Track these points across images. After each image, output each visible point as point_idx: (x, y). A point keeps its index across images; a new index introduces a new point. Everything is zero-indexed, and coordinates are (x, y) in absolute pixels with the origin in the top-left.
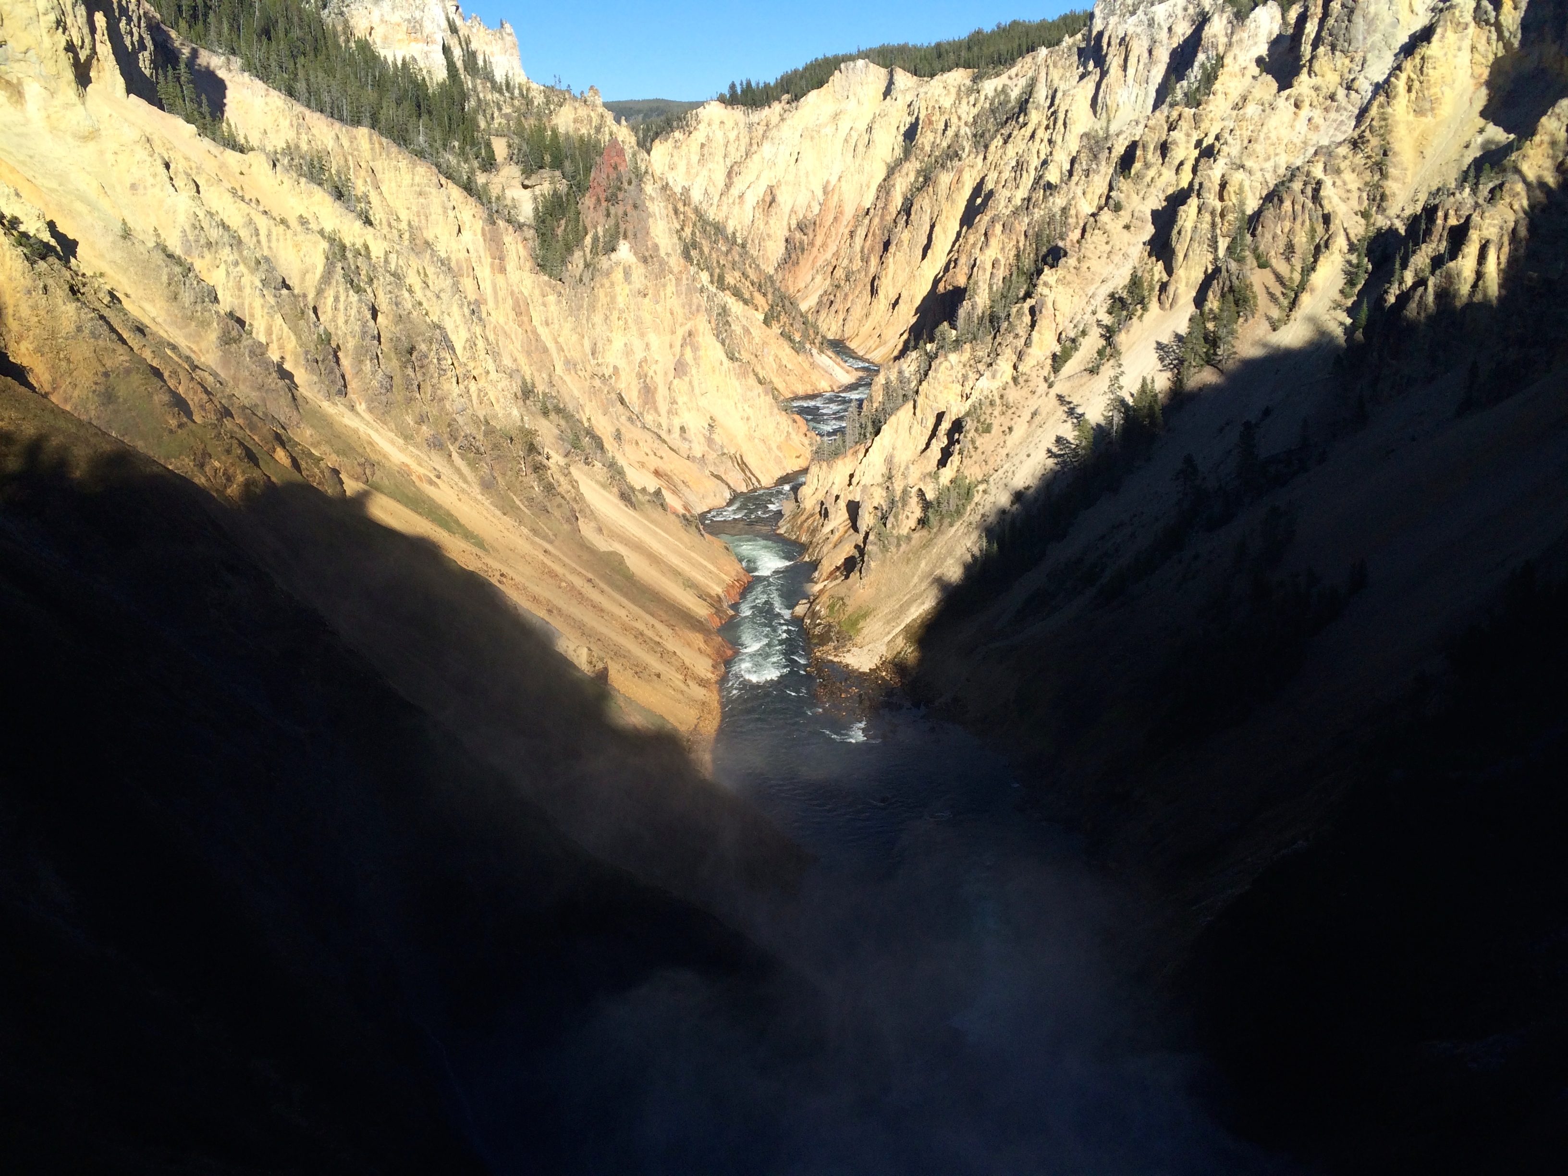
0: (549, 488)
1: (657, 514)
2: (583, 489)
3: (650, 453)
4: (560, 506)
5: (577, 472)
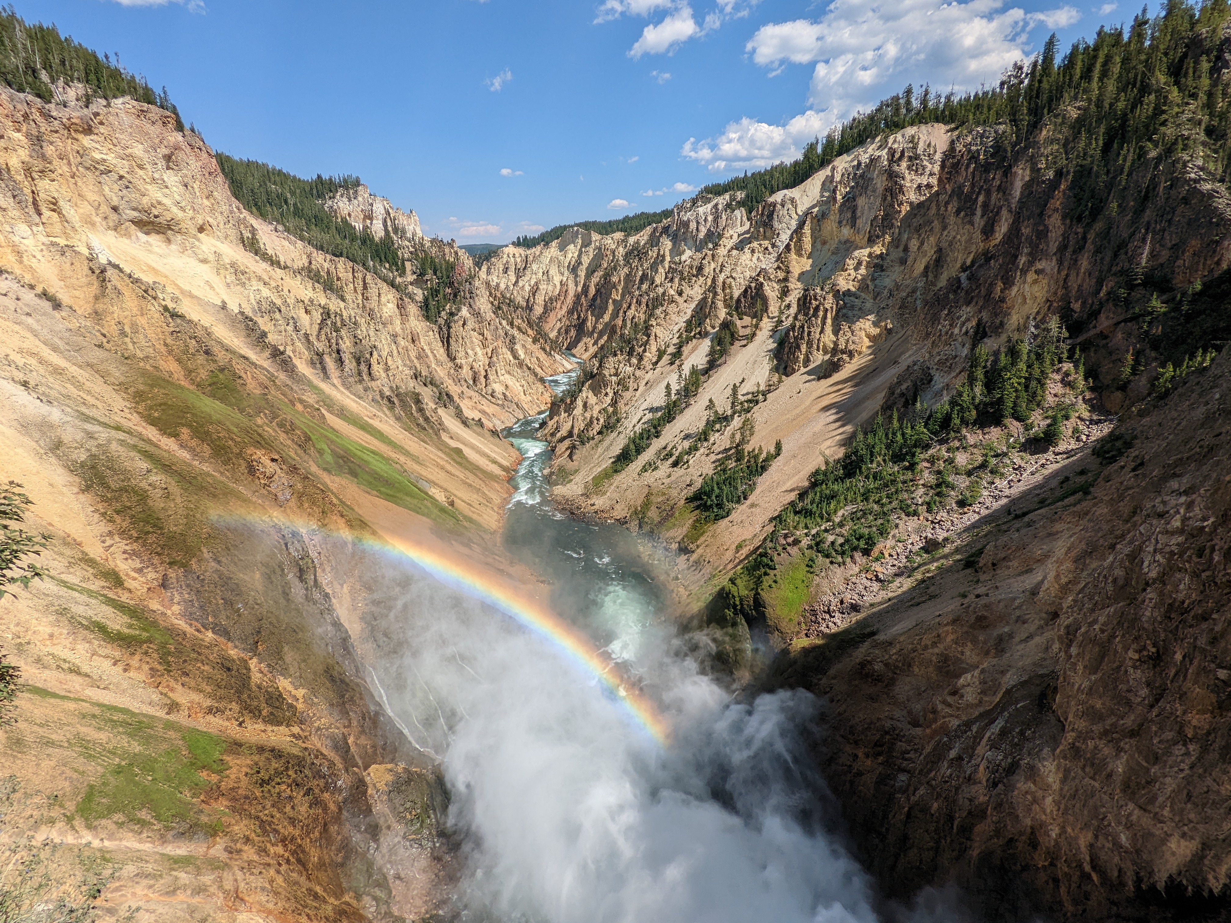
1: (479, 430)
2: (443, 419)
4: (432, 427)
5: (441, 411)
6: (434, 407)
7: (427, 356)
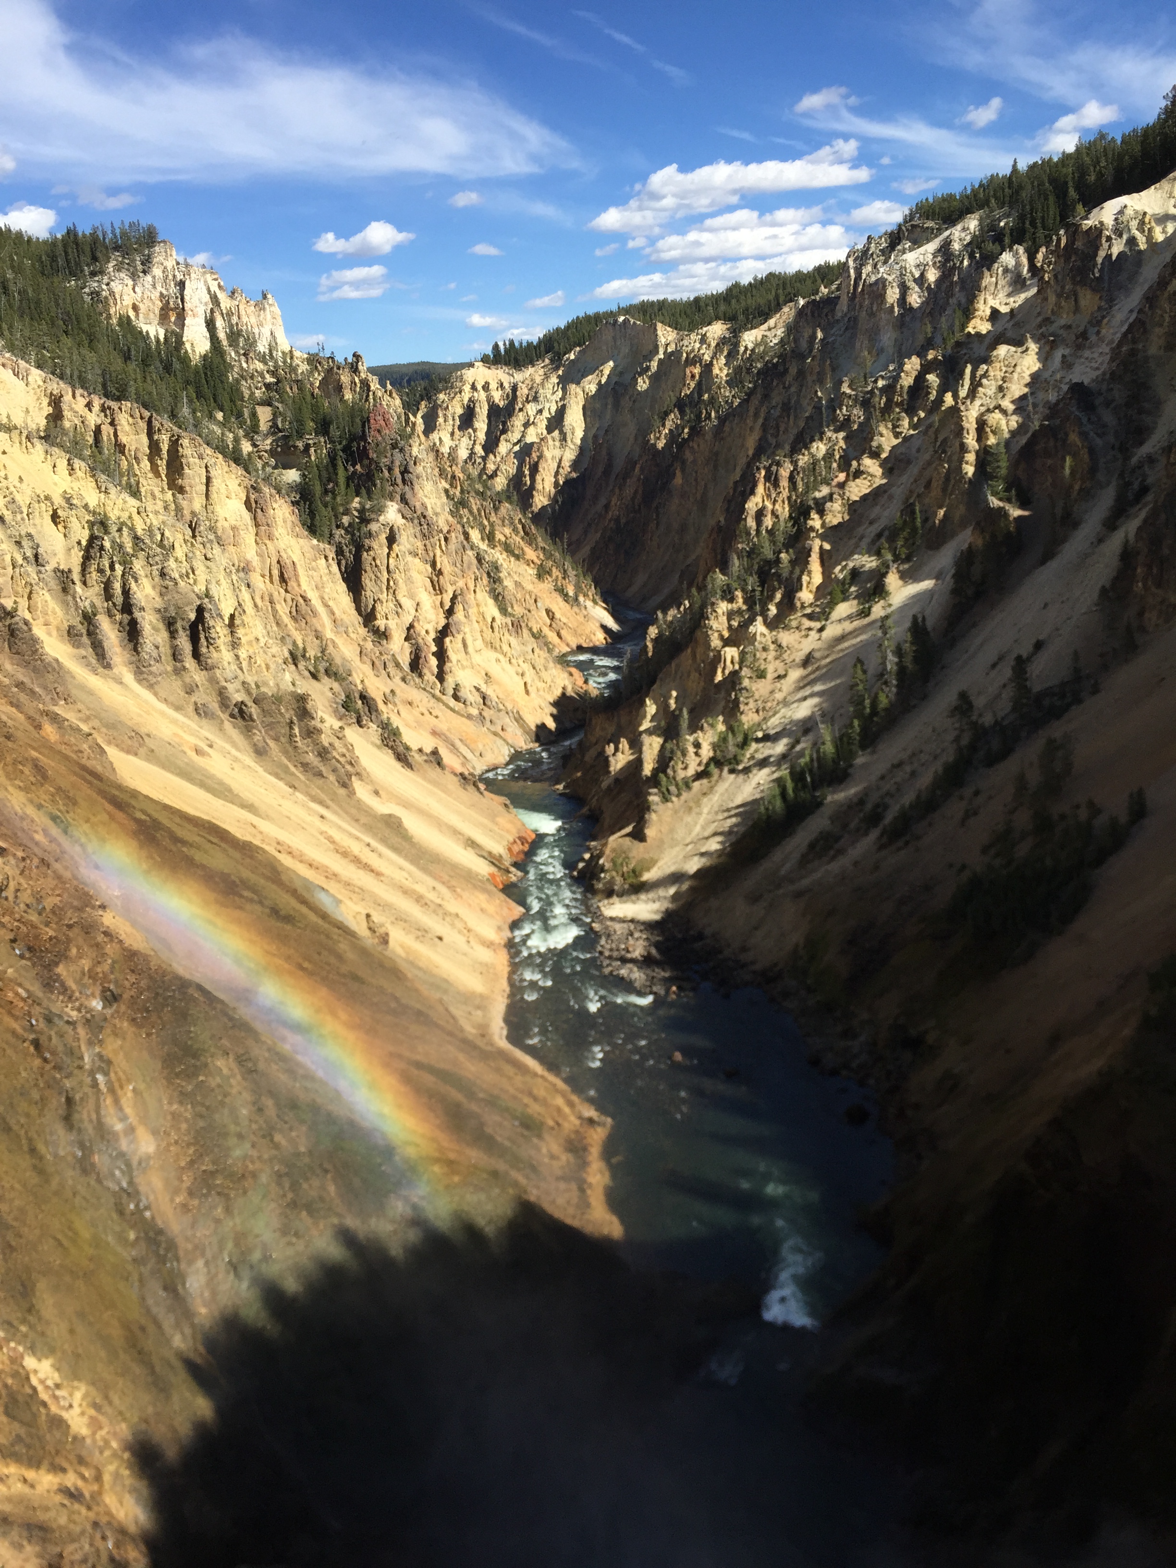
0: (323, 753)
1: (434, 772)
2: (357, 753)
3: (426, 713)
4: (334, 770)
5: (352, 734)
6: (337, 724)
7: (314, 613)
